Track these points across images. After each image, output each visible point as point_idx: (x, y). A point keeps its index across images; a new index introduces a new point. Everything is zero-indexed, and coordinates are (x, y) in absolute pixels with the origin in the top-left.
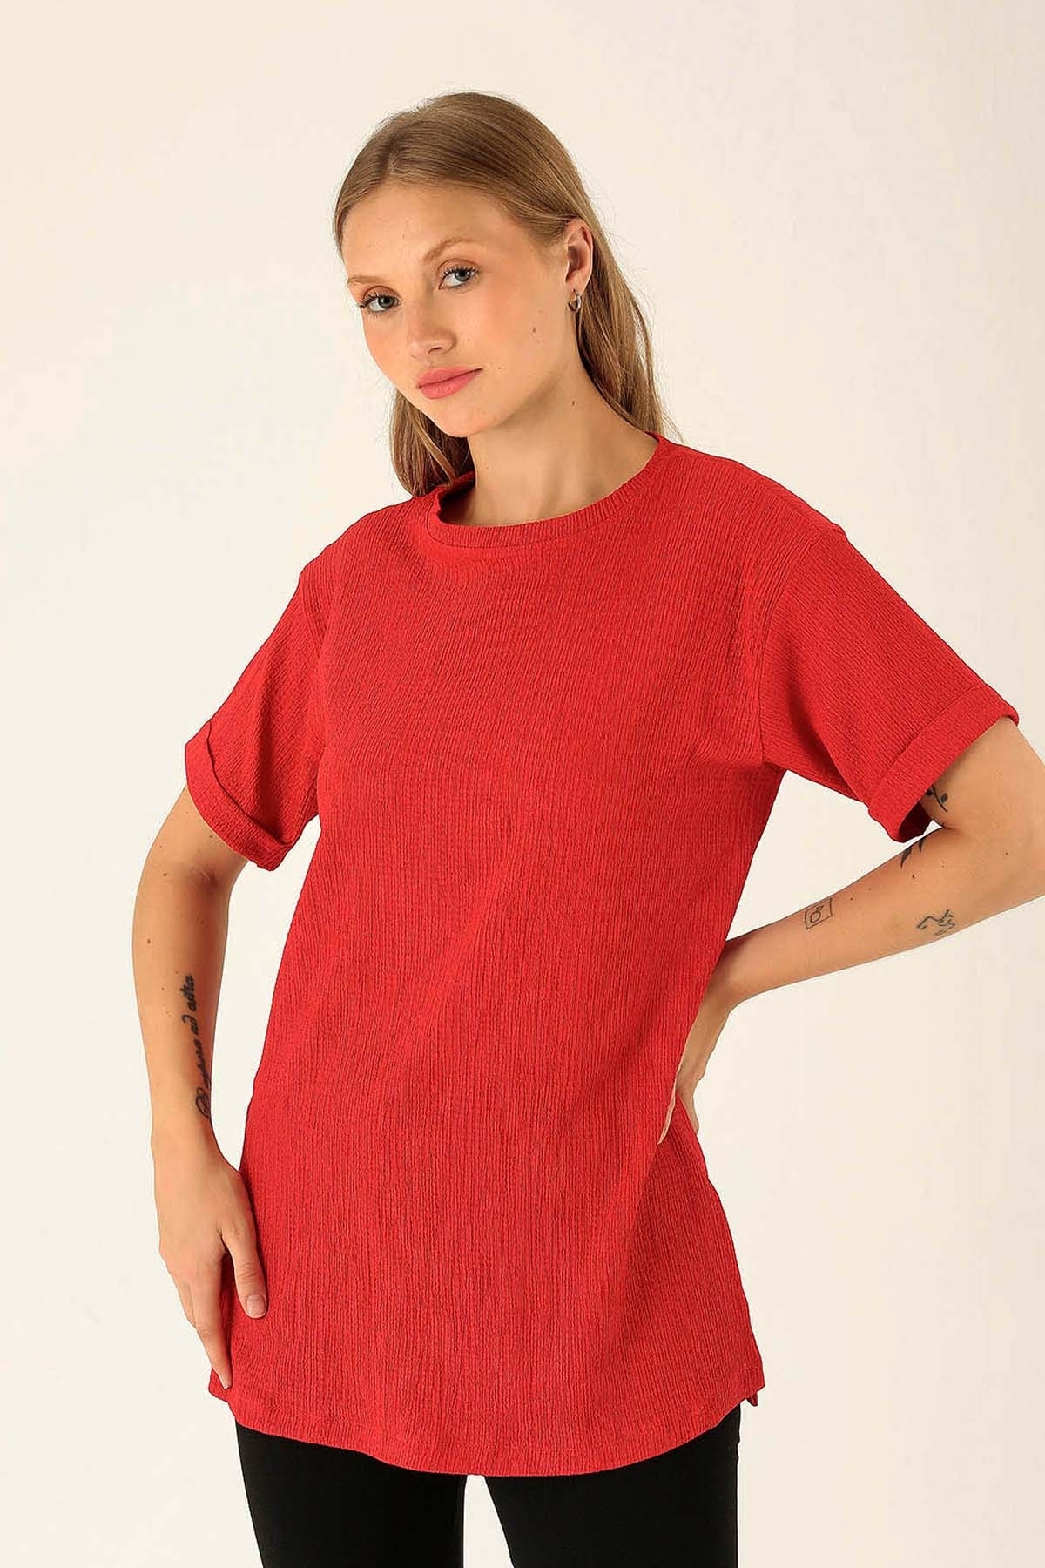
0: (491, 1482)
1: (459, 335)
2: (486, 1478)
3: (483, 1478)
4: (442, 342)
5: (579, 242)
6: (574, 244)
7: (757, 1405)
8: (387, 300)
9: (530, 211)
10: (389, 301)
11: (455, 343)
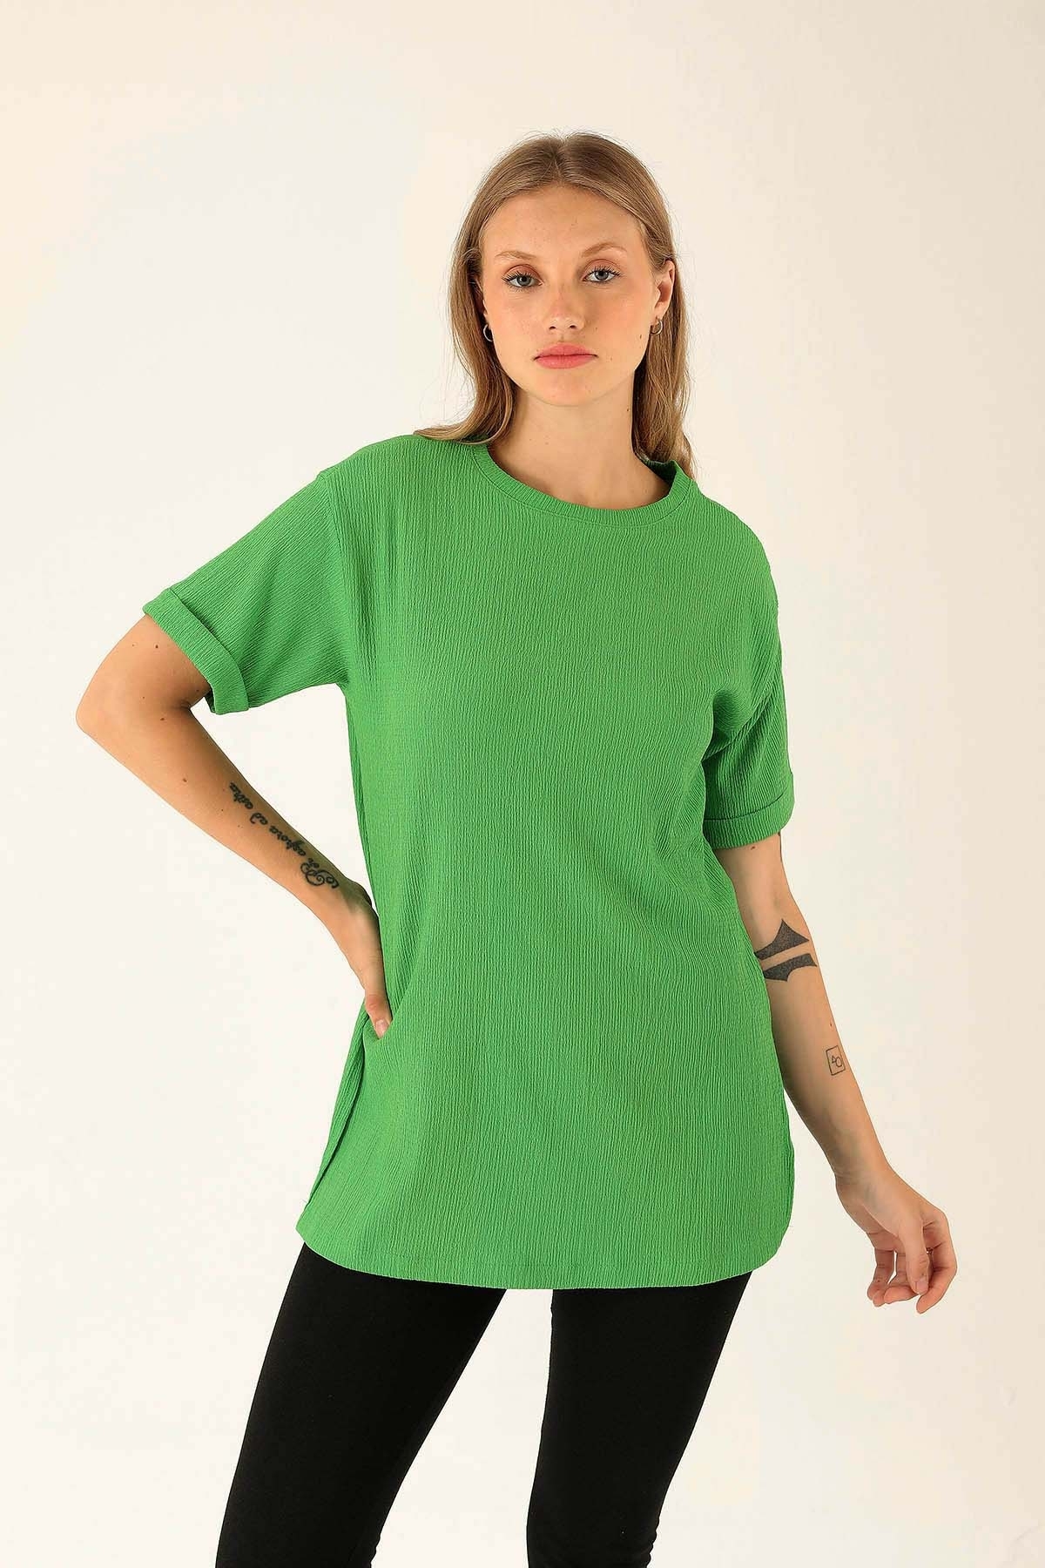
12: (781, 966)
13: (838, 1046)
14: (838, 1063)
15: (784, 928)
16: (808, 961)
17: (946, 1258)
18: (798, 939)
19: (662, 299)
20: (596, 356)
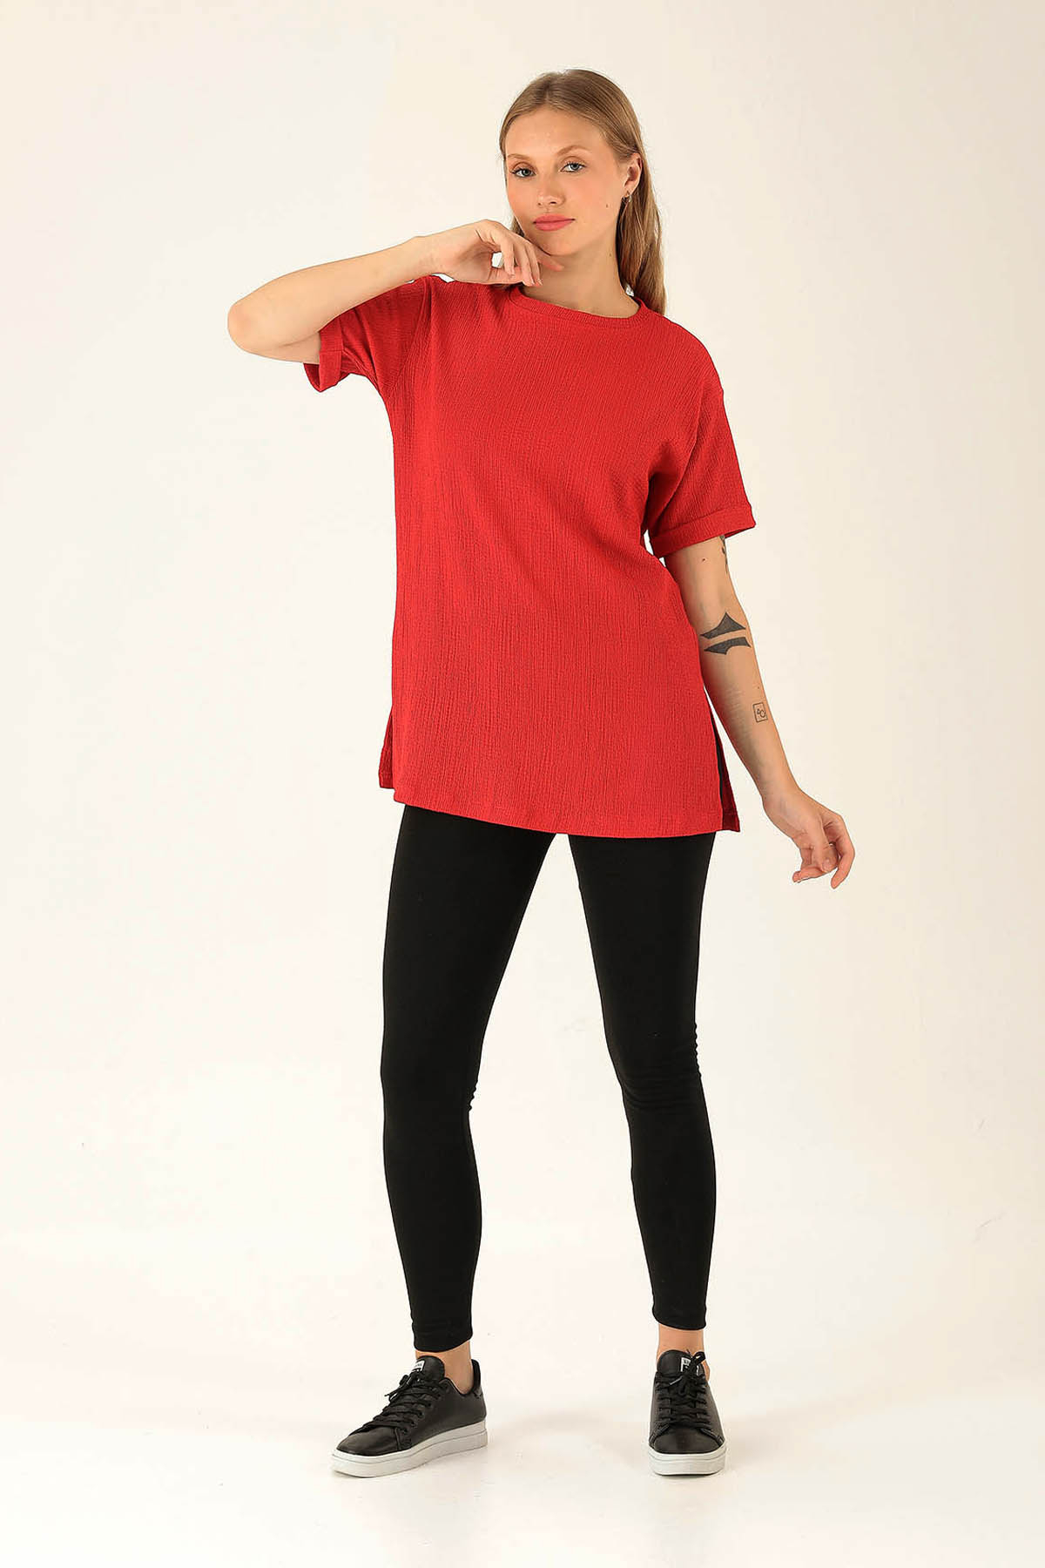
0: (571, 838)
1: (567, 197)
2: (569, 836)
3: (567, 835)
4: (559, 201)
5: (635, 165)
6: (632, 166)
7: (739, 831)
8: (527, 171)
9: (617, 141)
10: (528, 171)
11: (564, 201)
12: (723, 643)
13: (764, 703)
14: (763, 713)
15: (727, 618)
16: (743, 642)
17: (845, 846)
18: (738, 627)
19: (632, 179)
20: (573, 220)
